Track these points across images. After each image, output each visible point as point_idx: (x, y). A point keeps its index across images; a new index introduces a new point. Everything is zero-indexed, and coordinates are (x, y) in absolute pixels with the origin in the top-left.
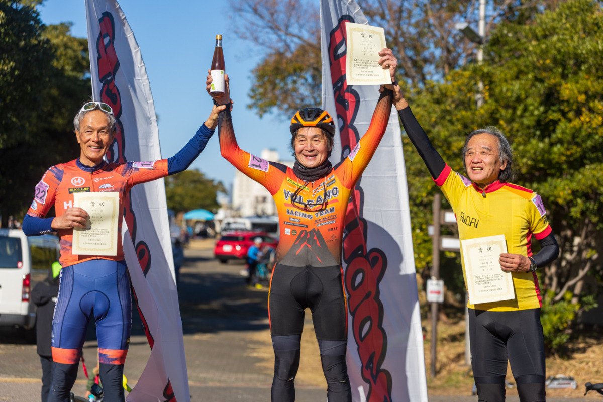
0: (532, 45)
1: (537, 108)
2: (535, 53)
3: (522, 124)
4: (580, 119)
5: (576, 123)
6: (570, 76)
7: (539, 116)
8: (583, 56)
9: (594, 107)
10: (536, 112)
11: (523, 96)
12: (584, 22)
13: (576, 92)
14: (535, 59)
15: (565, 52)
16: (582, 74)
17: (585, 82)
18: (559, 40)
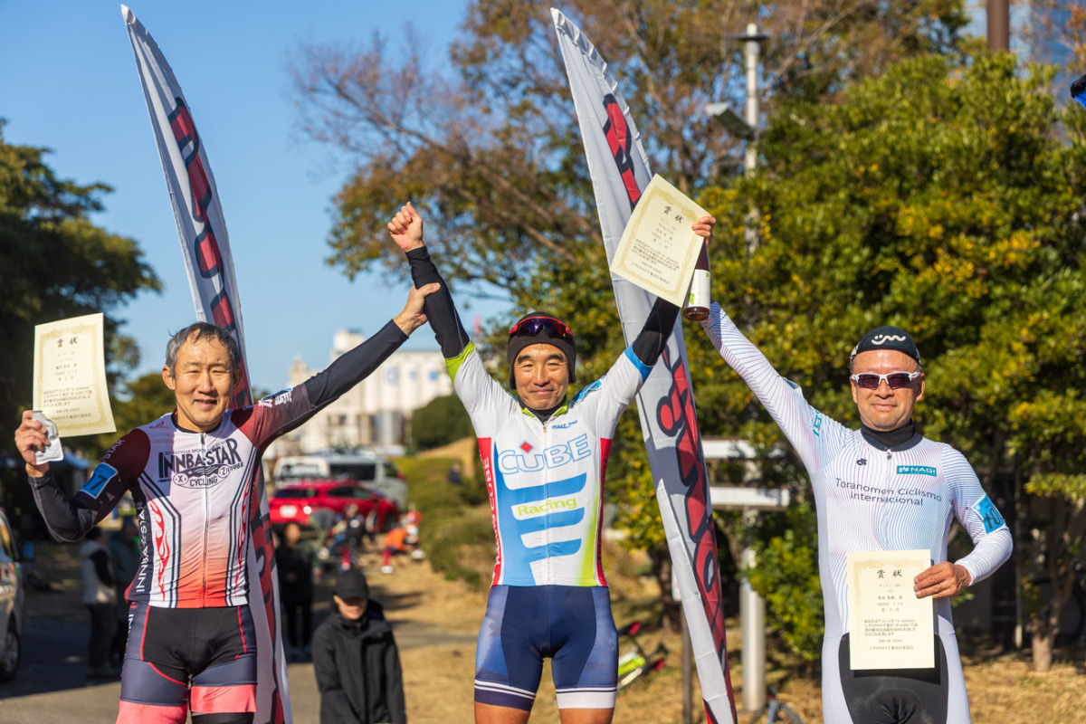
0: (844, 141)
1: (857, 251)
2: (851, 153)
3: (832, 279)
4: (934, 269)
5: (928, 275)
6: (913, 192)
7: (861, 265)
8: (935, 157)
9: (959, 246)
10: (856, 259)
11: (830, 230)
12: (933, 95)
13: (925, 220)
14: (851, 166)
15: (902, 150)
16: (934, 190)
17: (940, 202)
18: (891, 129)
